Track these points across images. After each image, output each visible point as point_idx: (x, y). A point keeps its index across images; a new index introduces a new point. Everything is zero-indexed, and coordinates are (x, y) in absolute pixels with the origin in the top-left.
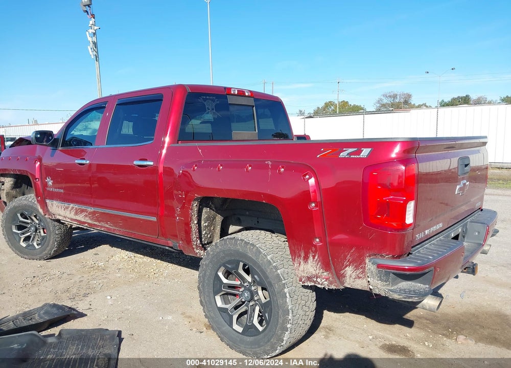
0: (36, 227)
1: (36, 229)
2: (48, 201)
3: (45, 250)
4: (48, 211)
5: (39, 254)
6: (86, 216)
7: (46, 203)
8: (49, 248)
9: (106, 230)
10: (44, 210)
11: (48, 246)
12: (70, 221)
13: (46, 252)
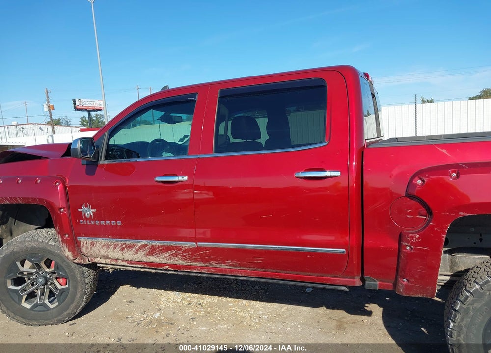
0: (45, 277)
1: (47, 280)
2: (82, 240)
3: (68, 308)
4: (81, 252)
5: (57, 317)
6: (176, 255)
7: (78, 243)
8: (73, 306)
9: (213, 271)
10: (73, 253)
11: (72, 303)
12: (126, 264)
13: (69, 311)
